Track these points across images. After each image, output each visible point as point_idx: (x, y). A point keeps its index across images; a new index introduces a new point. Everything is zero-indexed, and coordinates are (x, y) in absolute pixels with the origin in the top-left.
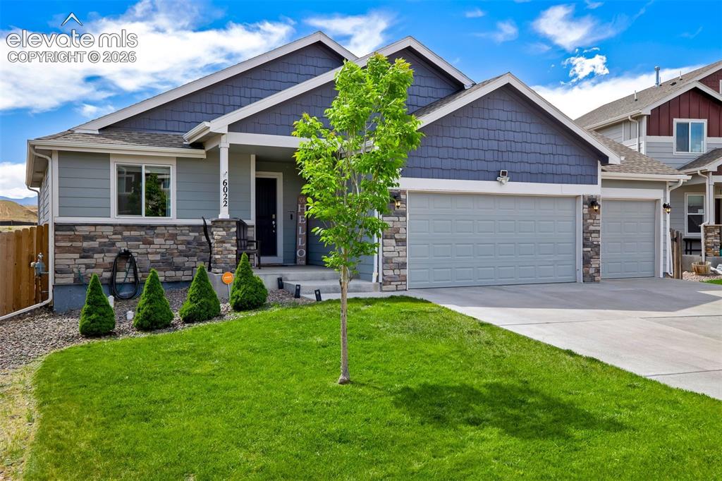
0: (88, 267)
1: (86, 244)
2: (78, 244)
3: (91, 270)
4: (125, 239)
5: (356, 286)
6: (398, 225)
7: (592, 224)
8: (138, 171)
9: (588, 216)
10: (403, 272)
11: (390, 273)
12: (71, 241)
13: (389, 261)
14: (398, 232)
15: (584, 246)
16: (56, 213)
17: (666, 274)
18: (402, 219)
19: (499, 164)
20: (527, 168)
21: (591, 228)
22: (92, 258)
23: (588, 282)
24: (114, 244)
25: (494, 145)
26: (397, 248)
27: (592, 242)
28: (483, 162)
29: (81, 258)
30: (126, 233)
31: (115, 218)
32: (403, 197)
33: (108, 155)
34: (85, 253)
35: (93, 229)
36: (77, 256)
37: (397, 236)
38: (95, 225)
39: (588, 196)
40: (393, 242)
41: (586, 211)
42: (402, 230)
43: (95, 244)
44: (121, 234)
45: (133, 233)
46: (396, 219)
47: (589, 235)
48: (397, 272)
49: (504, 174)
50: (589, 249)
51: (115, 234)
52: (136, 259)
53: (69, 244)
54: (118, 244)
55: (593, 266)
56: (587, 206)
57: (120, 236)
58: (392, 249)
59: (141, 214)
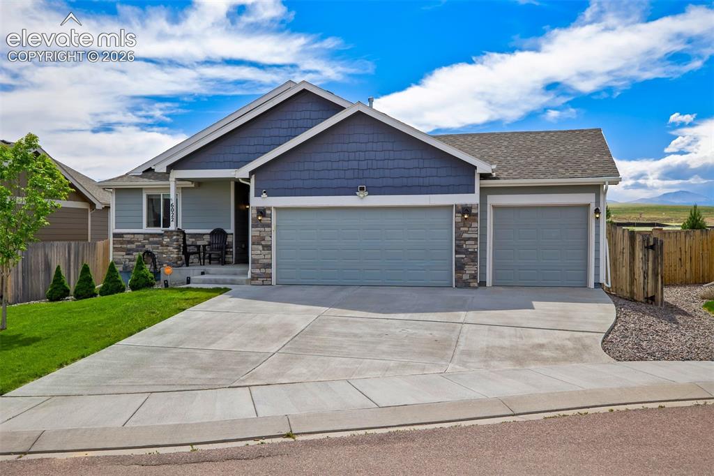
0: (130, 260)
1: (129, 246)
2: (125, 246)
3: (131, 263)
4: (151, 243)
5: (232, 280)
6: (263, 234)
7: (466, 232)
8: (158, 197)
9: (462, 224)
10: (268, 271)
11: (257, 271)
12: (121, 244)
13: (256, 262)
14: (264, 240)
15: (457, 253)
16: (114, 227)
17: (598, 285)
18: (267, 229)
19: (360, 180)
20: (390, 182)
21: (465, 235)
22: (132, 255)
23: (461, 287)
24: (144, 246)
25: (354, 164)
26: (263, 252)
27: (467, 250)
28: (343, 180)
29: (127, 254)
30: (151, 239)
31: (145, 229)
32: (268, 212)
33: (142, 189)
34: (129, 252)
35: (132, 236)
36: (124, 253)
37: (263, 243)
38: (134, 234)
39: (462, 205)
40: (260, 247)
41: (459, 219)
42: (267, 238)
43: (133, 246)
44: (148, 240)
45: (155, 239)
46: (262, 229)
47: (462, 242)
48: (263, 270)
49: (362, 189)
50: (464, 256)
51: (144, 240)
52: (156, 256)
53: (120, 246)
54: (147, 246)
55: (467, 272)
56: (460, 215)
57: (147, 241)
58: (259, 252)
59: (160, 226)
